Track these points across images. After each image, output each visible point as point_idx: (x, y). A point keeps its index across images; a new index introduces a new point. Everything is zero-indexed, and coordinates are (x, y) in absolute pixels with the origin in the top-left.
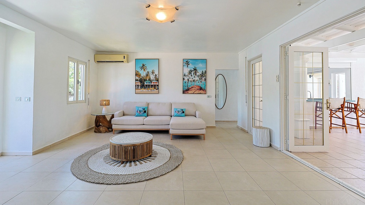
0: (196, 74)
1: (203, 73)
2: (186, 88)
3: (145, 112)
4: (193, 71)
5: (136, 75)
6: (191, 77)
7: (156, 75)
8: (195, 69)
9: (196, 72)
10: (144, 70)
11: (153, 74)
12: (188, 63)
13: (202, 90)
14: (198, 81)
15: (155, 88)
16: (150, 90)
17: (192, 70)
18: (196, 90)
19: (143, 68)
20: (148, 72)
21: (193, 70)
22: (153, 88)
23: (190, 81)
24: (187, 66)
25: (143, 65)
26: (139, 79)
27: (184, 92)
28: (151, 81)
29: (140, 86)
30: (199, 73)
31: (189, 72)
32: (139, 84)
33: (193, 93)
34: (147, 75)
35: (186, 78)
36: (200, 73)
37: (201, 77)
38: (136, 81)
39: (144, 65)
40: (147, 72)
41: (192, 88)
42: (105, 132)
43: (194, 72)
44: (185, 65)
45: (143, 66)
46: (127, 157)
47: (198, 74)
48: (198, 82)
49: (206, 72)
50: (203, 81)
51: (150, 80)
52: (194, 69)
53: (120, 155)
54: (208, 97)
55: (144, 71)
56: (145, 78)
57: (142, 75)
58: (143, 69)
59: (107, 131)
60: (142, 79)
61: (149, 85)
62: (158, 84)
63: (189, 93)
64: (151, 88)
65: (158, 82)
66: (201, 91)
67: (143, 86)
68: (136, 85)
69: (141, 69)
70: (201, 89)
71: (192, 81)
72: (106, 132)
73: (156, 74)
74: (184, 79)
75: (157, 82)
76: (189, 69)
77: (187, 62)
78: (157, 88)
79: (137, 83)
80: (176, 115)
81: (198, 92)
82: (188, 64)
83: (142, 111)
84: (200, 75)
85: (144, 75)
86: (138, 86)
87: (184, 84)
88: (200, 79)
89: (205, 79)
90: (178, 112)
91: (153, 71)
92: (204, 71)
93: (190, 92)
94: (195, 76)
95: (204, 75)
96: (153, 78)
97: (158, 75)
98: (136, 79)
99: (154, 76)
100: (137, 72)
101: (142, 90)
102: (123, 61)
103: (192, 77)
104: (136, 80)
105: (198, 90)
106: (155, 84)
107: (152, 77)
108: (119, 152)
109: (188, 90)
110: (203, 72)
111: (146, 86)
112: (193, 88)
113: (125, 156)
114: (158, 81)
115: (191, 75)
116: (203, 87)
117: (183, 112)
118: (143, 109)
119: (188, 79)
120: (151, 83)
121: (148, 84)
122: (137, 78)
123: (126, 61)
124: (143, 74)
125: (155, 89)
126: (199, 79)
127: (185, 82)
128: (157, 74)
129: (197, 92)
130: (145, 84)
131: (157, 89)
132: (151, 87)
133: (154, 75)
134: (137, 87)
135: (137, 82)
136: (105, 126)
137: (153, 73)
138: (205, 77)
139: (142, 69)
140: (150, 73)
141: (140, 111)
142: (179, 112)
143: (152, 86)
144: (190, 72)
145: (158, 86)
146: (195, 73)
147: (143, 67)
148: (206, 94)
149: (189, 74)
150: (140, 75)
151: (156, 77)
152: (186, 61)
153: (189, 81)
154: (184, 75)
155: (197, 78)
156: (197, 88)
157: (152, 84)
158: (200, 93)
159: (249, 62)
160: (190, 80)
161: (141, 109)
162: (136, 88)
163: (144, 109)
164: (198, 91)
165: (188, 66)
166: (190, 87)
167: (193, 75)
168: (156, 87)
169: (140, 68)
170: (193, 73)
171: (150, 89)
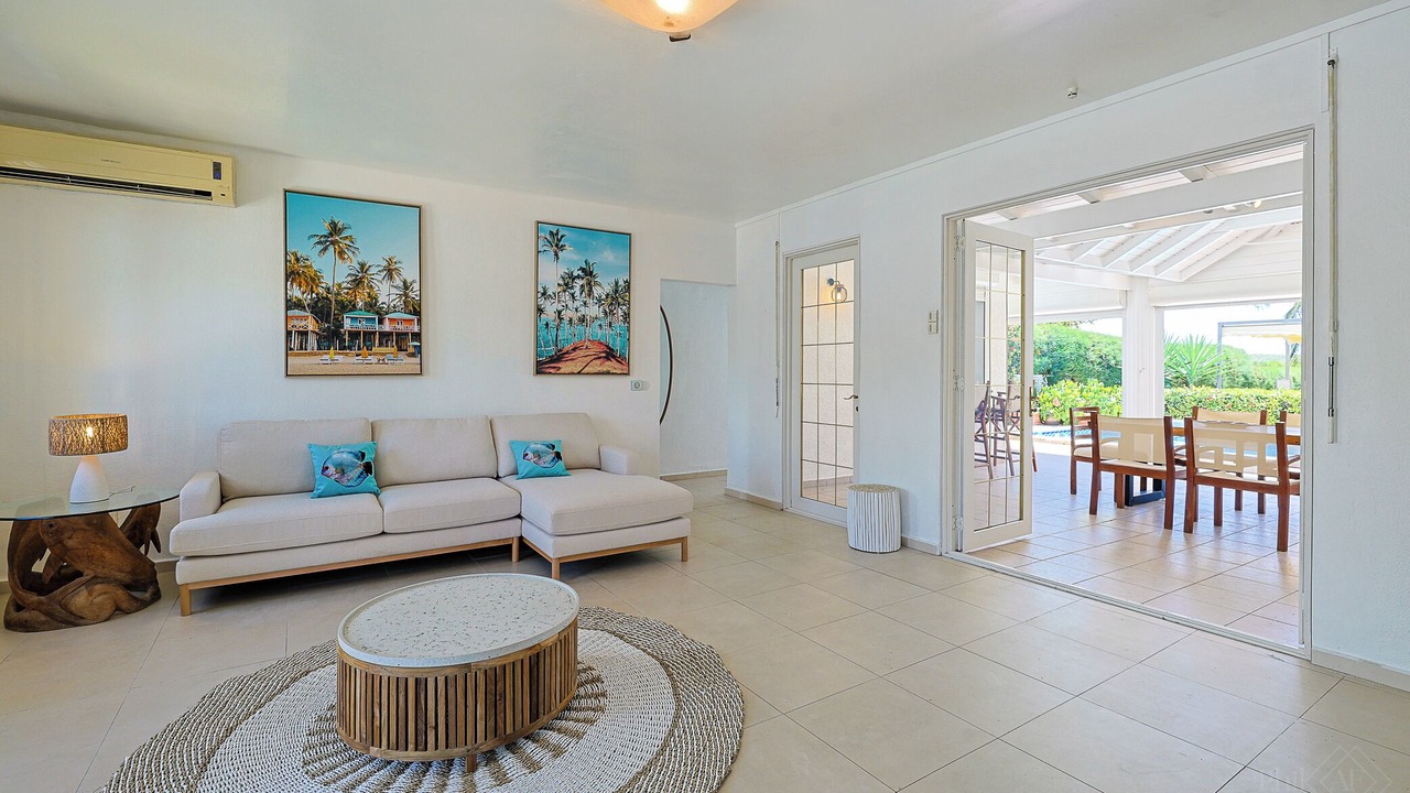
0: (591, 290)
1: (617, 291)
2: (552, 351)
3: (366, 471)
4: (578, 277)
5: (291, 275)
6: (570, 303)
7: (405, 282)
8: (587, 272)
9: (589, 284)
10: (341, 253)
11: (391, 278)
12: (559, 240)
13: (613, 357)
14: (597, 323)
15: (400, 349)
16: (373, 359)
17: (575, 274)
18: (589, 359)
19: (332, 243)
20: (362, 266)
21: (580, 272)
22: (389, 349)
23: (566, 321)
24: (556, 255)
25: (335, 229)
26: (307, 298)
27: (541, 368)
28: (377, 313)
29: (312, 341)
30: (603, 288)
31: (561, 282)
32: (310, 328)
33: (579, 373)
34: (358, 282)
35: (550, 309)
36: (608, 289)
37: (612, 304)
38: (288, 308)
39: (340, 226)
40: (358, 267)
41: (574, 349)
42: (106, 614)
43: (584, 282)
44: (545, 248)
45: (331, 234)
46: (500, 724)
47: (597, 291)
48: (600, 325)
49: (628, 283)
50: (619, 324)
51: (372, 305)
52: (583, 270)
53: (461, 724)
54: (636, 386)
55: (339, 261)
56: (344, 297)
57: (327, 280)
58: (331, 248)
59: (124, 606)
60: (327, 298)
61: (369, 335)
62: (416, 330)
63: (562, 371)
64: (383, 350)
65: (419, 321)
66: (611, 365)
67: (332, 338)
68: (289, 334)
69: (320, 247)
70: (610, 354)
71: (575, 320)
72: (119, 611)
73: (409, 281)
74: (540, 311)
75: (415, 318)
76: (563, 270)
77: (554, 238)
78: (411, 350)
79: (297, 318)
80: (530, 471)
81: (598, 369)
82: (557, 245)
83: (353, 466)
84: (607, 295)
85: (338, 281)
86: (304, 334)
87: (543, 333)
88: (606, 313)
89: (627, 316)
90: (538, 455)
91: (390, 261)
92: (621, 283)
93: (565, 367)
94: (587, 299)
95: (620, 296)
96: (394, 297)
97: (416, 286)
98: (287, 301)
99: (394, 291)
100: (297, 260)
101: (325, 357)
102: (209, 194)
103: (577, 304)
104: (291, 304)
105: (600, 358)
106: (401, 328)
107: (386, 293)
108: (451, 707)
109: (559, 357)
110: (617, 283)
111: (354, 335)
112: (578, 352)
113: (491, 723)
114: (417, 312)
115: (573, 295)
116: (617, 345)
117: (558, 456)
118: (356, 456)
119: (560, 312)
120: (381, 322)
121: (362, 326)
122: (296, 293)
123: (229, 194)
124: (333, 273)
125: (402, 355)
126: (602, 315)
127: (547, 325)
128: (414, 281)
129: (596, 366)
130: (348, 324)
131: (412, 355)
132: (381, 345)
133: (398, 282)
134: (295, 340)
135: (296, 312)
136: (105, 580)
137: (390, 272)
138: (624, 305)
139: (325, 249)
140: (373, 270)
141: (342, 469)
142: (540, 457)
143: (385, 336)
144: (567, 282)
145: (417, 336)
146: (586, 289)
147: (333, 236)
148: (628, 374)
149: (564, 291)
150: (313, 280)
151: (406, 295)
152: (551, 233)
153: (561, 319)
154: (544, 294)
155: (594, 310)
156: (595, 349)
157: (387, 327)
158: (608, 373)
159: (790, 259)
160: (567, 314)
161: (346, 457)
162: (288, 349)
163: (363, 455)
164: (598, 362)
165: (560, 254)
166: (568, 347)
167: (577, 294)
168: (408, 342)
169: (317, 239)
170: (579, 287)
171: (375, 354)
